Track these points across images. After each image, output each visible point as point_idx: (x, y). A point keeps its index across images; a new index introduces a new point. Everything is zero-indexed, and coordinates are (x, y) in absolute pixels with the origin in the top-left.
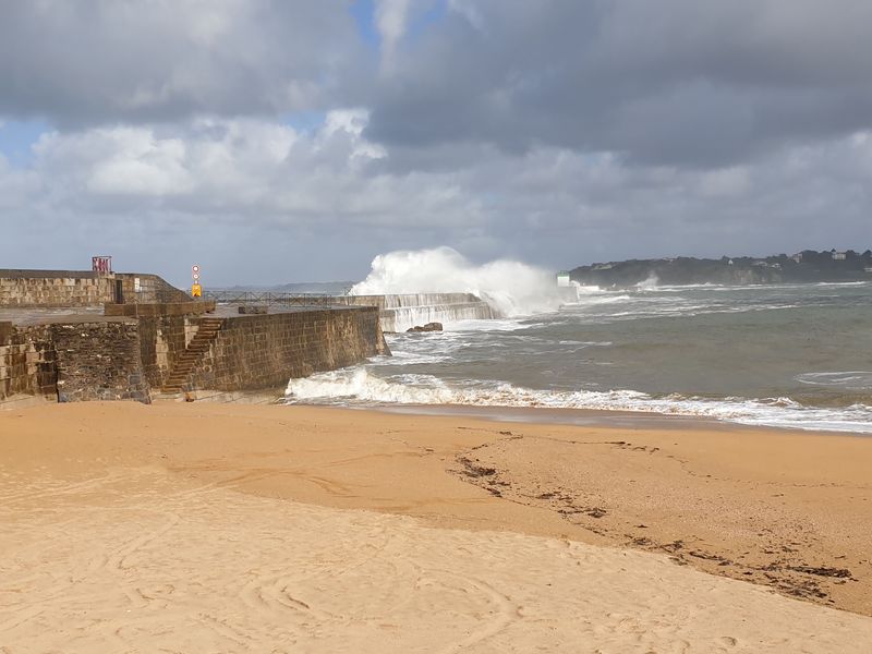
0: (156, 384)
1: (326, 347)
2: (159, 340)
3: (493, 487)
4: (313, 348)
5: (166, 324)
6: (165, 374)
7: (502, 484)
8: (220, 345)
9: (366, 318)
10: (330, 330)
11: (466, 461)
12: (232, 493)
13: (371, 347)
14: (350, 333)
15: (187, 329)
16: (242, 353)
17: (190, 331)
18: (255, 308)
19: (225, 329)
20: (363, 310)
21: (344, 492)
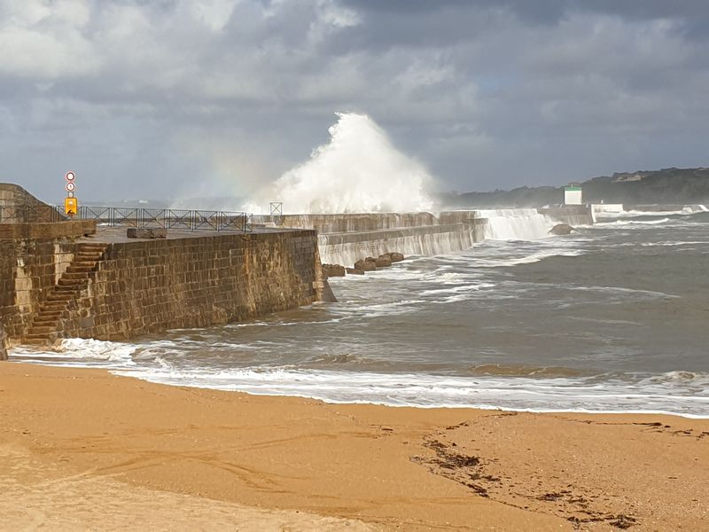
0: (15, 334)
1: (246, 285)
2: (20, 272)
3: (476, 482)
4: (227, 286)
5: (30, 251)
6: (27, 319)
7: (489, 478)
8: (102, 280)
9: (299, 246)
10: (250, 263)
11: (437, 446)
12: (119, 484)
13: (307, 285)
14: (278, 266)
15: (58, 258)
16: (131, 292)
17: (62, 261)
18: (150, 230)
19: (109, 259)
20: (297, 234)
21: (271, 485)
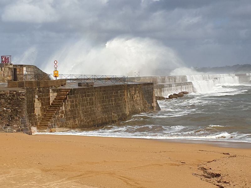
0: (34, 124)
1: (125, 105)
2: (36, 100)
3: (220, 184)
4: (118, 105)
5: (40, 92)
6: (39, 118)
7: (225, 182)
8: (68, 103)
9: (146, 89)
10: (127, 96)
11: (203, 169)
12: (76, 184)
13: (150, 105)
14: (138, 97)
15: (51, 95)
16: (80, 108)
17: (53, 96)
18: (87, 83)
19: (71, 95)
20: (145, 84)
21: (136, 185)
